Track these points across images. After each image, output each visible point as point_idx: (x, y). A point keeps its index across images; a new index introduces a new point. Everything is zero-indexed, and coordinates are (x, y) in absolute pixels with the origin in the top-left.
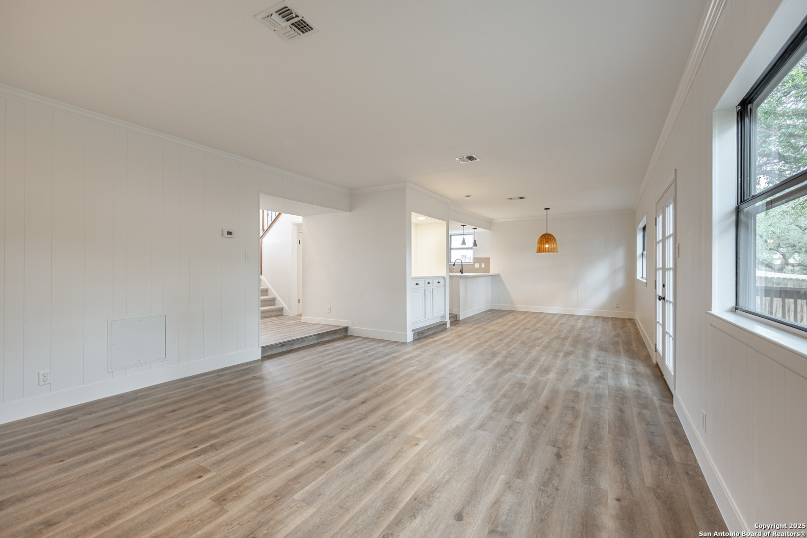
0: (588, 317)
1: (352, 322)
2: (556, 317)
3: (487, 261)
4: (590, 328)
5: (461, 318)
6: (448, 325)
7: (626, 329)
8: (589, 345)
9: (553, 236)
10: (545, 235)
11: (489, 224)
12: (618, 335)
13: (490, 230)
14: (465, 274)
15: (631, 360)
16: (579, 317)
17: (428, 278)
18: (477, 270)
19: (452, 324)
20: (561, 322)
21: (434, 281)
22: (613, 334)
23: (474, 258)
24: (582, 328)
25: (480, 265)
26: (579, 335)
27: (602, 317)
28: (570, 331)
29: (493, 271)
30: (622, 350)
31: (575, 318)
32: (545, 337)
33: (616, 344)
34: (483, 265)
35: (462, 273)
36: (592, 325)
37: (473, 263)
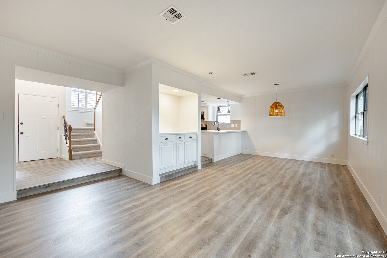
0: (309, 162)
1: (124, 165)
2: (284, 162)
3: (239, 122)
4: (310, 174)
5: (215, 161)
6: (199, 168)
7: (341, 176)
8: (307, 199)
9: (281, 104)
10: (275, 103)
11: (240, 99)
12: (335, 185)
13: (241, 103)
14: (221, 131)
15: (357, 230)
16: (302, 162)
17: (179, 134)
18: (231, 128)
19: (203, 166)
20: (286, 167)
21: (185, 136)
22: (331, 182)
23: (231, 121)
24: (303, 174)
25: (235, 125)
26: (299, 182)
27: (321, 163)
28: (292, 177)
29: (243, 129)
30: (342, 208)
31: (299, 163)
32: (269, 184)
33: (334, 197)
34: (236, 125)
35: (219, 130)
36: (312, 171)
37: (230, 124)
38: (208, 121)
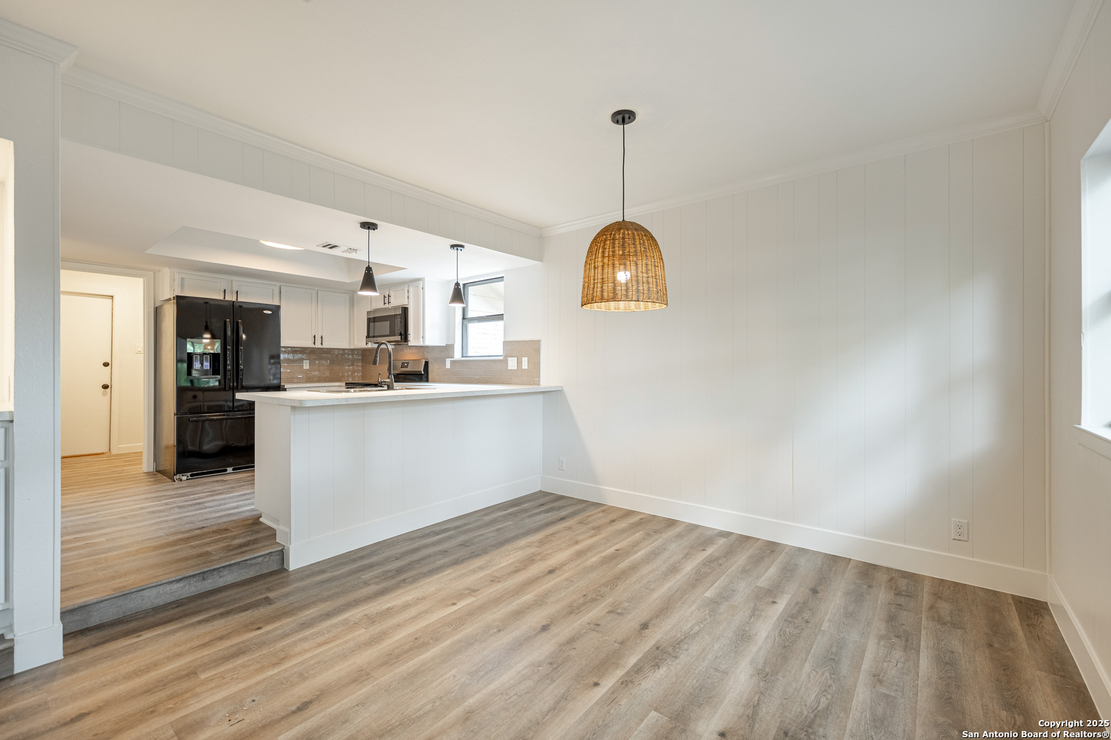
3: (532, 349)
5: (297, 562)
11: (537, 243)
13: (541, 260)
23: (505, 343)
25: (519, 363)
34: (525, 363)
37: (501, 358)
38: (421, 344)
